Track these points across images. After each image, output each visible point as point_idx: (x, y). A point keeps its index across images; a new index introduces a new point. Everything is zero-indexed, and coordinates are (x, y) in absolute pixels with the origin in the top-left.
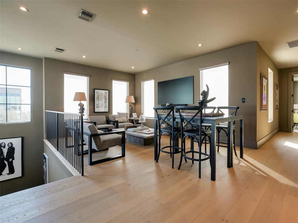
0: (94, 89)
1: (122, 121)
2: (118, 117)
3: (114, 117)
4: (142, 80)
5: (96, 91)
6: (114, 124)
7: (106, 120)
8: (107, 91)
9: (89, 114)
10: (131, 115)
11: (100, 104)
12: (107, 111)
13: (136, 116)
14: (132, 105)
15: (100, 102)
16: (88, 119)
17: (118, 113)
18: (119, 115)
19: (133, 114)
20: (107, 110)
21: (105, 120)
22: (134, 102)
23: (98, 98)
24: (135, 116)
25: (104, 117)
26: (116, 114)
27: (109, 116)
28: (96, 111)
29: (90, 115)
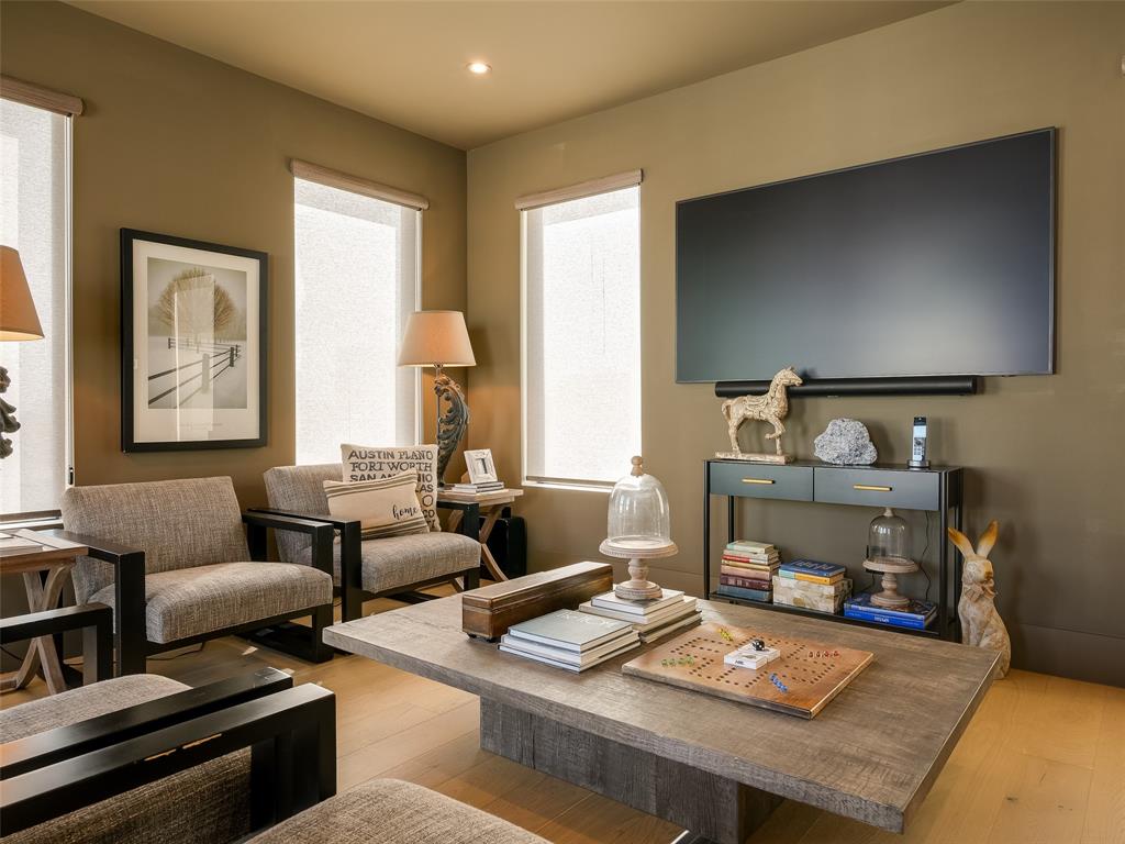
0: (127, 237)
1: (387, 519)
2: (346, 482)
3: (315, 483)
4: (523, 196)
5: (143, 251)
6: (322, 561)
7: (244, 519)
8: (251, 267)
9: (68, 461)
10: (450, 469)
11: (178, 377)
12: (250, 431)
13: (492, 477)
14: (452, 383)
15: (178, 357)
16: (57, 514)
17: (351, 453)
18: (355, 466)
19: (471, 456)
20: (245, 425)
21: (235, 514)
22: (468, 358)
23: (162, 320)
24: (481, 470)
25: (224, 487)
26: (334, 458)
27: (269, 476)
28: (142, 435)
29: (79, 477)
